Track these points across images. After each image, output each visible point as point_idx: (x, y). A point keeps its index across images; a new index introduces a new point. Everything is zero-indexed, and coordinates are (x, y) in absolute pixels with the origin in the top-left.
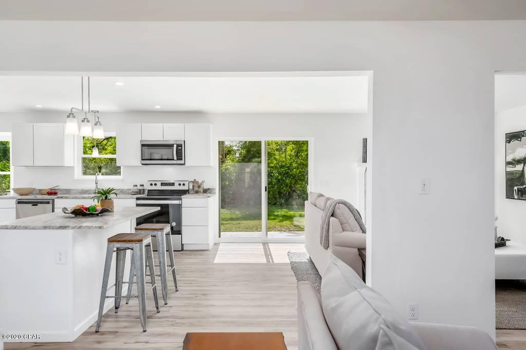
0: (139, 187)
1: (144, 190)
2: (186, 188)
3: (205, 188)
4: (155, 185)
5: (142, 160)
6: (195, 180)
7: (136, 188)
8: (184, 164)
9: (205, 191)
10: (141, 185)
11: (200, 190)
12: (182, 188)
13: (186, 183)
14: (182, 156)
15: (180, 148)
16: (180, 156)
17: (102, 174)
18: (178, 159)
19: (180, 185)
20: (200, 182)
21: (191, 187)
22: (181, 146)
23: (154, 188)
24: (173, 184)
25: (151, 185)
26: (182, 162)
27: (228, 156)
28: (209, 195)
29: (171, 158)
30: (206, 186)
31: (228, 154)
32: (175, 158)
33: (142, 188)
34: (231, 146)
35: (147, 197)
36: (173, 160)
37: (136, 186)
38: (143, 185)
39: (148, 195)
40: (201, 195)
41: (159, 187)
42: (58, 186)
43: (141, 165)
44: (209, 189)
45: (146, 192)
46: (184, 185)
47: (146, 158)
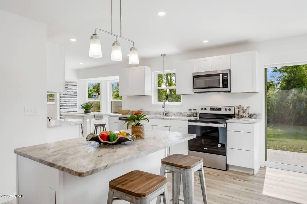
0: (193, 111)
1: (196, 113)
2: (231, 113)
3: (250, 113)
4: (205, 109)
5: (194, 89)
6: (240, 106)
7: (190, 111)
8: (230, 91)
9: (250, 116)
10: (194, 110)
11: (245, 115)
12: (228, 112)
13: (232, 109)
14: (227, 84)
15: (226, 76)
16: (226, 83)
17: (169, 101)
18: (224, 87)
19: (226, 110)
20: (245, 107)
21: (236, 112)
22: (226, 74)
23: (204, 112)
24: (220, 109)
25: (202, 109)
26: (228, 89)
27: (270, 88)
28: (254, 120)
29: (218, 86)
30: (251, 112)
31: (270, 87)
32: (221, 86)
33: (195, 112)
34: (272, 81)
35: (198, 119)
36: (220, 87)
37: (191, 110)
38: (196, 110)
39: (199, 118)
40: (246, 121)
41: (208, 111)
42: (143, 109)
43: (193, 93)
44: (255, 114)
45: (198, 115)
46: (230, 110)
47: (197, 87)
